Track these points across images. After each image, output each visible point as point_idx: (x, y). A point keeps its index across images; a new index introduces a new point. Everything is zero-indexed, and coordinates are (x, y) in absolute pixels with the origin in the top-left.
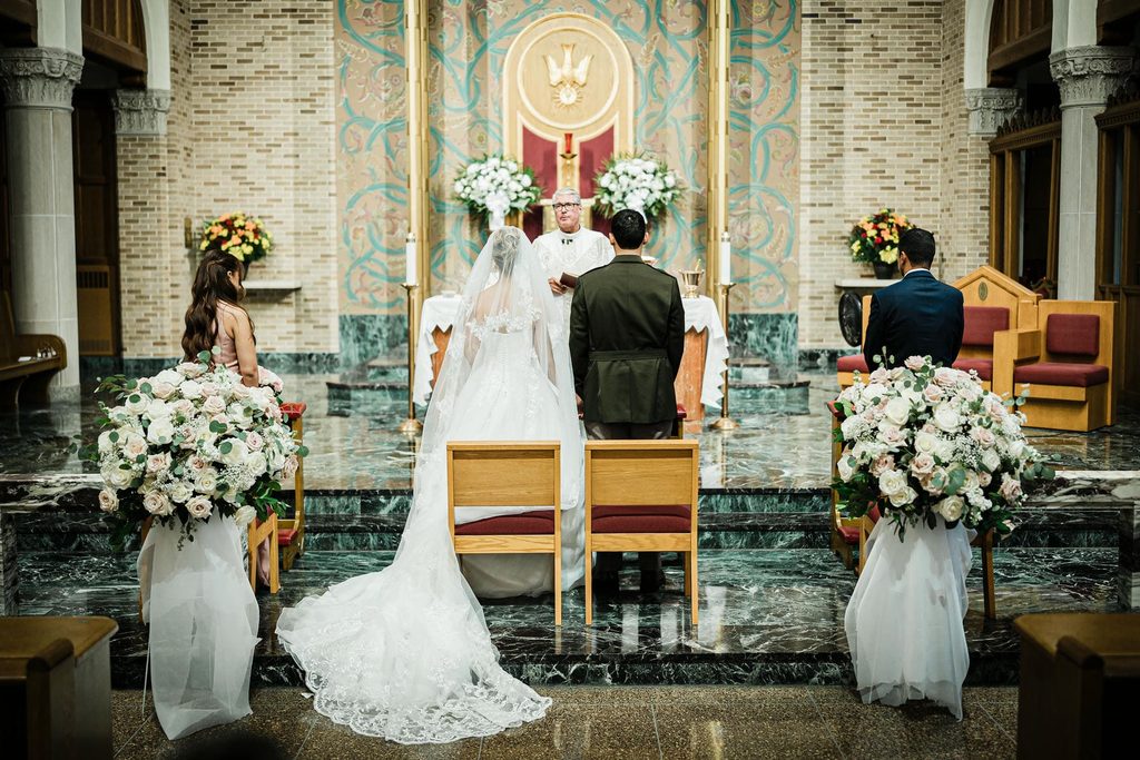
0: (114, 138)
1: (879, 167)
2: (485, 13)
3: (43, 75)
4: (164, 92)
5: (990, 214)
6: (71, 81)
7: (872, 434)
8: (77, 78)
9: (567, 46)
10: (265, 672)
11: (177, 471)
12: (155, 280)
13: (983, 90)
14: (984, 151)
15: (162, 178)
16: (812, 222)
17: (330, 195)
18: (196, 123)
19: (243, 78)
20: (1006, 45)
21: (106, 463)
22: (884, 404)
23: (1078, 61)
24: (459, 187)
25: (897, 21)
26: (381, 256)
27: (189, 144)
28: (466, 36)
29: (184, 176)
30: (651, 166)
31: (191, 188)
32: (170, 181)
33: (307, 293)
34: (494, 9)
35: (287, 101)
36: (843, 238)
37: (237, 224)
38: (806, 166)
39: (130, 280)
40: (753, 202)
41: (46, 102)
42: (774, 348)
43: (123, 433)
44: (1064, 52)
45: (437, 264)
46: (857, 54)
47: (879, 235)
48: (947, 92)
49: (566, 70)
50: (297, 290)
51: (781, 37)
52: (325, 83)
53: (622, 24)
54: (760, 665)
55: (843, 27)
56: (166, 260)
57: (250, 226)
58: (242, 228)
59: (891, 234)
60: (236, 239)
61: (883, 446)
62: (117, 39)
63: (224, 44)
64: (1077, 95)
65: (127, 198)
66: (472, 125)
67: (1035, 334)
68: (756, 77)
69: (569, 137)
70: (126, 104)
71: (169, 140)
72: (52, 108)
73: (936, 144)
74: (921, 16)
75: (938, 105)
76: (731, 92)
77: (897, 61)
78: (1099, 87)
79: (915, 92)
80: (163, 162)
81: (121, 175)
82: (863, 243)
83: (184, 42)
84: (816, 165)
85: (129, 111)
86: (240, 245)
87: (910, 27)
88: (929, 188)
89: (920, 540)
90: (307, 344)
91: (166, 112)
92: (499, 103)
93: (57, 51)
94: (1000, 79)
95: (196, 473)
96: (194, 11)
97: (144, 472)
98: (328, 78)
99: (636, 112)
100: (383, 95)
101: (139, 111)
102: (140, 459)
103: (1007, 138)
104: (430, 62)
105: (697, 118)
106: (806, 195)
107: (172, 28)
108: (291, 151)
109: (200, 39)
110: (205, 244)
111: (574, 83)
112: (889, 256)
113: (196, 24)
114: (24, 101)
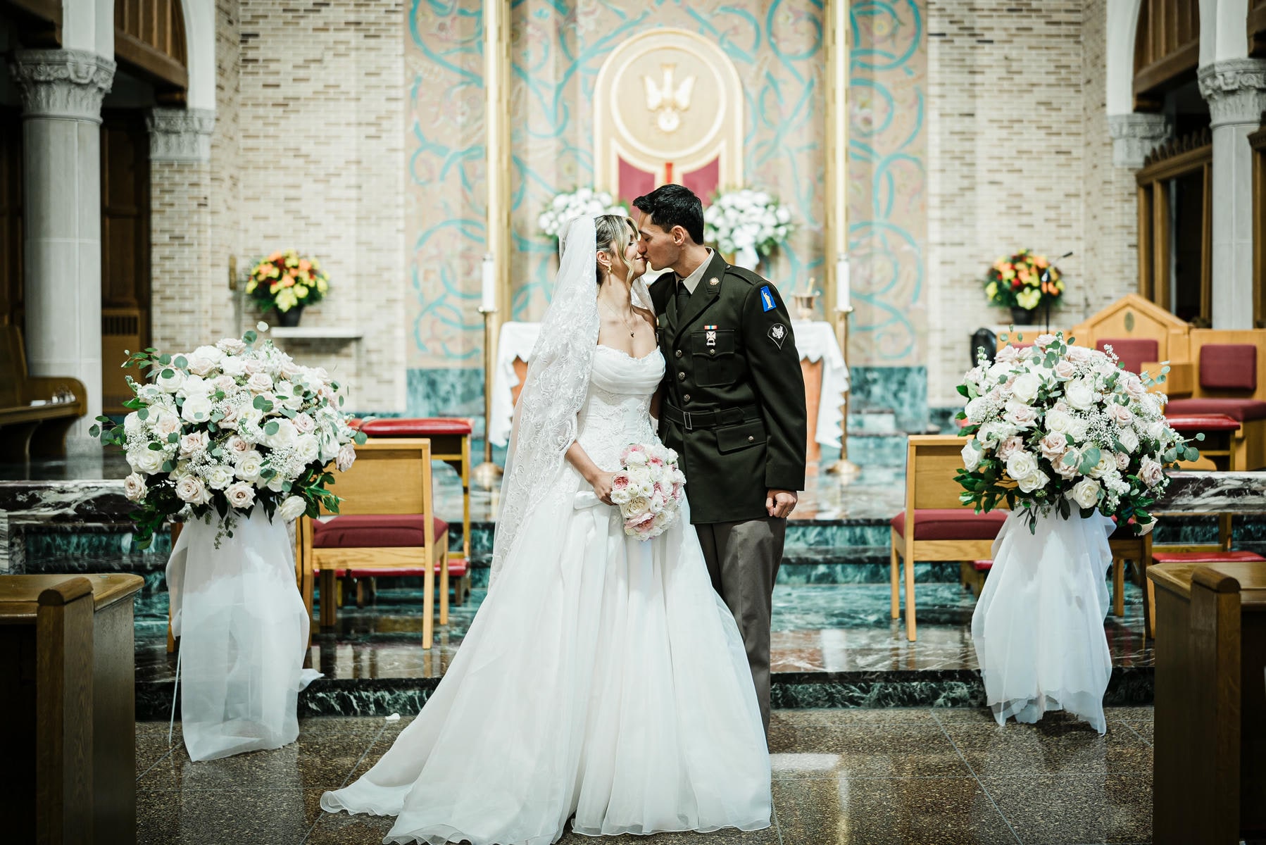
0: (148, 163)
1: (1015, 202)
2: (574, 29)
3: (68, 81)
4: (208, 112)
5: (1139, 253)
6: (100, 89)
7: (999, 414)
8: (107, 85)
9: (668, 66)
10: (313, 699)
11: (216, 452)
12: (193, 326)
13: (1128, 116)
14: (1130, 183)
15: (203, 209)
16: (943, 263)
17: (398, 231)
18: (244, 149)
19: (297, 99)
20: (1152, 64)
21: (133, 444)
22: (1011, 383)
23: (1229, 74)
24: (544, 222)
25: (1033, 42)
26: (455, 301)
27: (235, 172)
28: (554, 54)
29: (229, 208)
30: (763, 198)
31: (237, 223)
32: (213, 213)
33: (368, 343)
34: (586, 24)
35: (348, 124)
36: (977, 281)
37: (289, 263)
38: (934, 201)
39: (164, 326)
40: (877, 241)
41: (71, 112)
42: (901, 404)
43: (153, 412)
44: (1213, 66)
45: (520, 309)
46: (989, 78)
47: (1016, 276)
48: (1089, 119)
49: (667, 93)
50: (358, 339)
51: (906, 57)
52: (393, 106)
53: (729, 42)
54: (878, 685)
55: (973, 48)
56: (206, 301)
57: (305, 266)
58: (296, 267)
59: (1030, 274)
60: (287, 280)
61: (1010, 426)
62: (154, 48)
63: (278, 61)
64: (1228, 112)
65: (162, 231)
66: (560, 153)
67: (1186, 368)
68: (878, 102)
69: (669, 166)
70: (163, 125)
71: (212, 166)
72: (77, 119)
73: (1079, 178)
74: (1059, 36)
75: (1079, 134)
76: (851, 118)
77: (1033, 85)
78: (1251, 103)
79: (1054, 119)
80: (205, 191)
81: (155, 205)
82: (1000, 286)
83: (232, 57)
84: (946, 200)
85: (167, 132)
86: (292, 287)
87: (1047, 48)
88: (1070, 226)
89: (1053, 533)
90: (369, 401)
91: (209, 134)
92: (590, 129)
93: (85, 54)
94: (1146, 103)
95: (237, 456)
96: (244, 23)
97: (177, 454)
98: (396, 99)
99: (745, 140)
100: (460, 119)
101: (178, 133)
102: (173, 439)
103: (1156, 167)
104: (513, 83)
105: (813, 147)
106: (935, 233)
107: (218, 40)
108: (353, 181)
109: (251, 55)
110: (251, 286)
111: (675, 107)
112: (1028, 300)
113: (245, 37)
114: (45, 110)
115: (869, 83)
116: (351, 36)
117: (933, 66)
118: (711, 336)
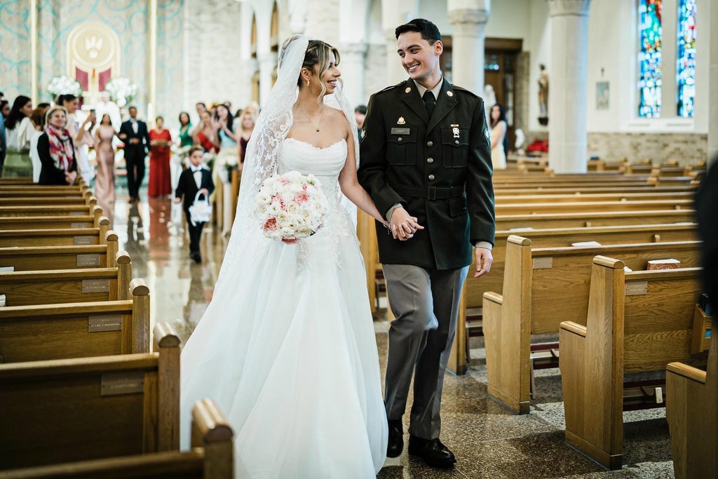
2: (60, 22)
9: (93, 35)
14: (250, 81)
25: (220, 33)
28: (52, 29)
38: (187, 83)
46: (205, 44)
49: (93, 45)
51: (176, 36)
53: (116, 28)
55: (199, 34)
66: (54, 63)
68: (167, 50)
69: (94, 70)
77: (220, 46)
84: (191, 83)
100: (17, 51)
115: (164, 44)
118: (456, 131)
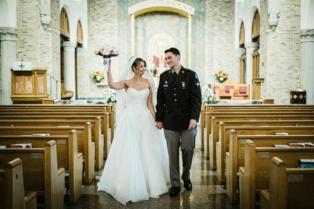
0: (77, 56)
1: (220, 62)
2: (146, 33)
3: (71, 46)
4: (86, 48)
5: (240, 71)
6: (75, 47)
9: (161, 40)
12: (84, 83)
13: (238, 49)
14: (239, 60)
15: (85, 64)
16: (208, 73)
17: (116, 67)
20: (241, 40)
23: (249, 44)
25: (223, 35)
28: (142, 37)
29: (89, 64)
31: (90, 66)
32: (87, 65)
34: (148, 33)
36: (213, 76)
40: (197, 69)
44: (246, 43)
46: (216, 42)
47: (220, 75)
49: (161, 44)
51: (202, 38)
53: (172, 36)
55: (213, 36)
56: (86, 79)
57: (102, 73)
58: (100, 73)
59: (222, 75)
60: (99, 75)
62: (79, 39)
63: (97, 39)
64: (248, 51)
66: (144, 54)
67: (237, 90)
68: (197, 46)
69: (162, 57)
71: (87, 57)
73: (231, 58)
74: (228, 34)
75: (231, 51)
76: (192, 48)
77: (223, 43)
78: (252, 49)
79: (227, 49)
80: (86, 61)
82: (217, 77)
84: (208, 62)
85: (80, 51)
86: (100, 77)
87: (226, 36)
91: (86, 52)
93: (73, 42)
94: (241, 47)
96: (91, 33)
100: (127, 49)
103: (242, 57)
104: (136, 43)
106: (206, 68)
107: (88, 36)
109: (92, 38)
110: (93, 76)
111: (163, 46)
112: (222, 79)
113: (91, 35)
114: (67, 50)
115: (195, 42)
116: (109, 35)
117: (206, 40)
118: (184, 84)
